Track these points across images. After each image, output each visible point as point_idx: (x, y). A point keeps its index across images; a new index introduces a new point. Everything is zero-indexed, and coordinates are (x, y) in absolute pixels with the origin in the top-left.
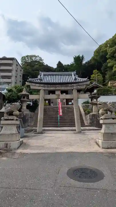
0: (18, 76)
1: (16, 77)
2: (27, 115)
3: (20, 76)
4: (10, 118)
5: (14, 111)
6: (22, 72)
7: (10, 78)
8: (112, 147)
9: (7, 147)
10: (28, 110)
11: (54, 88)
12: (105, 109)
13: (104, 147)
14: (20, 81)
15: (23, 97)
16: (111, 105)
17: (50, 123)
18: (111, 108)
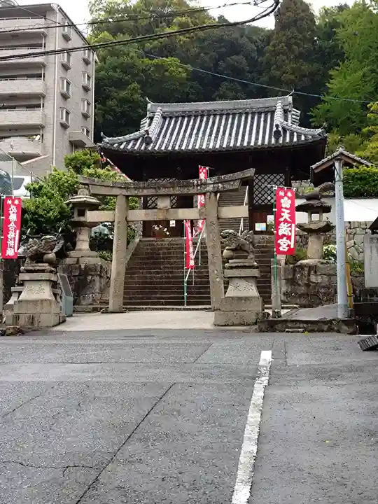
0: (76, 92)
1: (65, 97)
2: (90, 269)
3: (86, 89)
4: (37, 268)
5: (45, 254)
6: (92, 69)
7: (39, 106)
8: (235, 323)
9: (32, 323)
10: (94, 253)
11: (154, 190)
12: (233, 247)
13: (218, 323)
14: (85, 116)
15: (79, 211)
16: (245, 239)
17: (162, 293)
18: (243, 245)
